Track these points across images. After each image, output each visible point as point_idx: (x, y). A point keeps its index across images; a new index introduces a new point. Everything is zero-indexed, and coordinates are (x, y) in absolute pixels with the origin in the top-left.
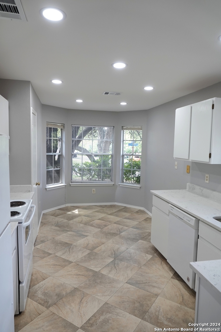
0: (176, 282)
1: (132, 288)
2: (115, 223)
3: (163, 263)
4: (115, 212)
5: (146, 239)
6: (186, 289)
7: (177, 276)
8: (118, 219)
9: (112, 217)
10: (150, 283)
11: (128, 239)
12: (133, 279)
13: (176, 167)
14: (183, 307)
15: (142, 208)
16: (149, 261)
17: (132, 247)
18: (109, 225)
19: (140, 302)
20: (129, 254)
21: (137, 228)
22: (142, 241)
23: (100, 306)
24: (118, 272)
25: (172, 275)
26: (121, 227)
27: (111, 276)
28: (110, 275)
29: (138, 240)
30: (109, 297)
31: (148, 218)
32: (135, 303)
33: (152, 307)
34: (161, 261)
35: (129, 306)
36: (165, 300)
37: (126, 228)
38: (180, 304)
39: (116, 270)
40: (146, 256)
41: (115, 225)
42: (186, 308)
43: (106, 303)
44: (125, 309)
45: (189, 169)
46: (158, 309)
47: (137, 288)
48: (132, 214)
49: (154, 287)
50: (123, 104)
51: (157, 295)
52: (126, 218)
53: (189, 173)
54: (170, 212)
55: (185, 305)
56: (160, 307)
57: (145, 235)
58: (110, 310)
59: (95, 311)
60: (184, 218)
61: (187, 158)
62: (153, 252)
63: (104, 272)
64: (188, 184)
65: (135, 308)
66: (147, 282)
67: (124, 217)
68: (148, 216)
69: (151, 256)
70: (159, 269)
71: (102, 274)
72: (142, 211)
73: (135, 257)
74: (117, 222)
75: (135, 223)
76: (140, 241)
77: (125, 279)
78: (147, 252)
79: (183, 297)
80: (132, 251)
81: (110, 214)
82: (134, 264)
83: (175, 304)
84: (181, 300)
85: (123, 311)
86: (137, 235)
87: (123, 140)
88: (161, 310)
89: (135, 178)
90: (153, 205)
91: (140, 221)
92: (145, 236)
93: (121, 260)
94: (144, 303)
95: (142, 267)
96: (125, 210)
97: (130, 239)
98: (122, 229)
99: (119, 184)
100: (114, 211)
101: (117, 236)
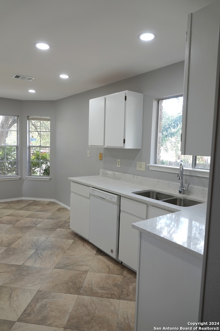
0: (101, 257)
1: (62, 271)
2: (27, 217)
3: (84, 244)
4: (25, 207)
5: (63, 227)
6: (109, 261)
7: (100, 252)
8: (29, 213)
9: (22, 212)
10: (77, 263)
11: (46, 229)
12: (61, 263)
13: (89, 156)
14: (111, 275)
15: (52, 200)
16: (71, 245)
17: (51, 236)
18: (21, 220)
19: (72, 282)
20: (50, 243)
21: (51, 219)
22: (60, 229)
23: (33, 295)
24: (43, 261)
25: (95, 252)
26: (34, 220)
27: (37, 265)
28: (35, 266)
29: (55, 229)
30: (40, 285)
31: (60, 208)
32: (68, 283)
33: (85, 283)
34: (83, 243)
35: (63, 287)
36: (95, 273)
37: (40, 220)
38: (108, 273)
39: (41, 259)
40: (67, 242)
41: (28, 219)
42: (113, 275)
43: (39, 291)
44: (60, 291)
45: (101, 157)
46: (90, 283)
47: (66, 270)
48: (43, 206)
49: (82, 265)
50: (32, 91)
51: (86, 272)
52: (38, 211)
53: (101, 160)
54: (90, 195)
55: (112, 273)
56: (92, 281)
57: (61, 223)
58: (44, 296)
59: (29, 301)
60: (106, 197)
61: (103, 145)
62: (73, 236)
63: (29, 264)
64: (101, 170)
65: (70, 287)
66: (75, 263)
67: (36, 210)
68: (60, 207)
69: (72, 241)
70: (83, 250)
71: (26, 266)
72: (52, 203)
73: (58, 244)
74: (29, 215)
75: (49, 214)
76: (58, 229)
77: (53, 265)
78: (68, 238)
79: (109, 268)
80: (53, 239)
81: (20, 209)
82: (58, 251)
83: (104, 275)
84: (108, 270)
85: (58, 293)
86: (54, 225)
87: (29, 131)
88: (93, 283)
89: (42, 171)
90: (71, 191)
91: (53, 212)
92: (62, 225)
93: (44, 250)
94: (76, 281)
95: (67, 252)
96: (35, 203)
97: (47, 229)
98: (36, 221)
99: (27, 178)
100: (23, 206)
101: (33, 228)
